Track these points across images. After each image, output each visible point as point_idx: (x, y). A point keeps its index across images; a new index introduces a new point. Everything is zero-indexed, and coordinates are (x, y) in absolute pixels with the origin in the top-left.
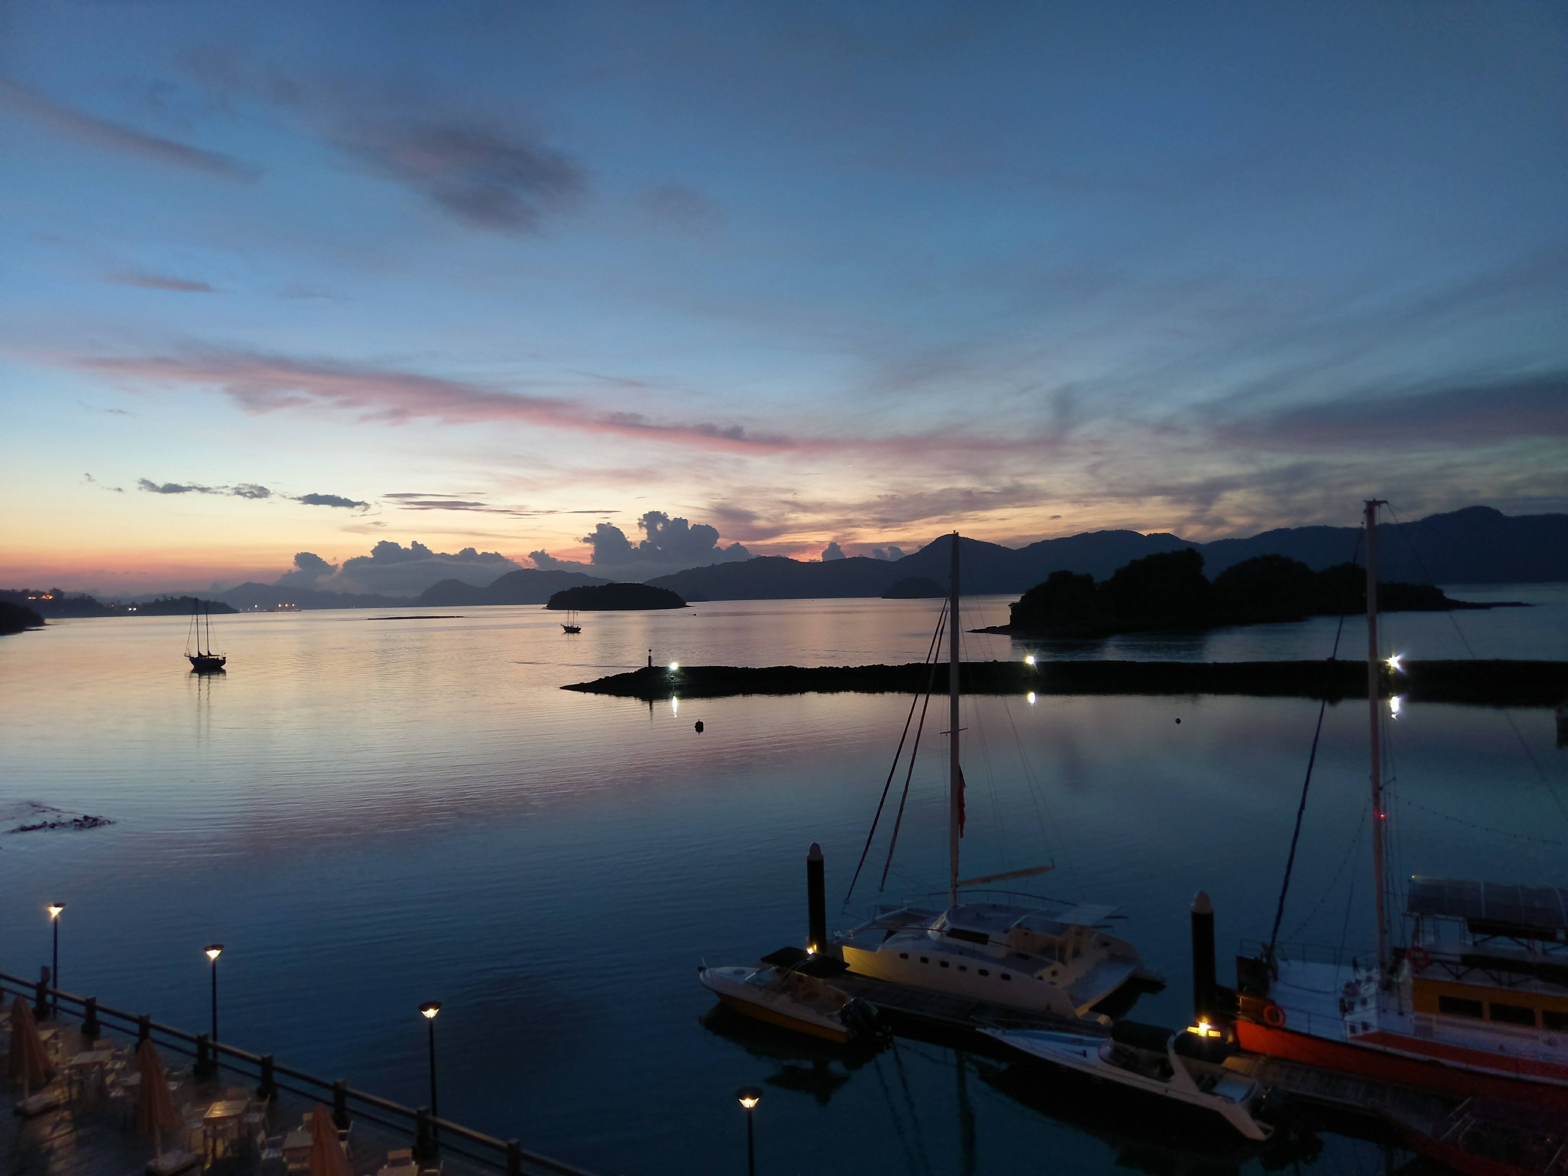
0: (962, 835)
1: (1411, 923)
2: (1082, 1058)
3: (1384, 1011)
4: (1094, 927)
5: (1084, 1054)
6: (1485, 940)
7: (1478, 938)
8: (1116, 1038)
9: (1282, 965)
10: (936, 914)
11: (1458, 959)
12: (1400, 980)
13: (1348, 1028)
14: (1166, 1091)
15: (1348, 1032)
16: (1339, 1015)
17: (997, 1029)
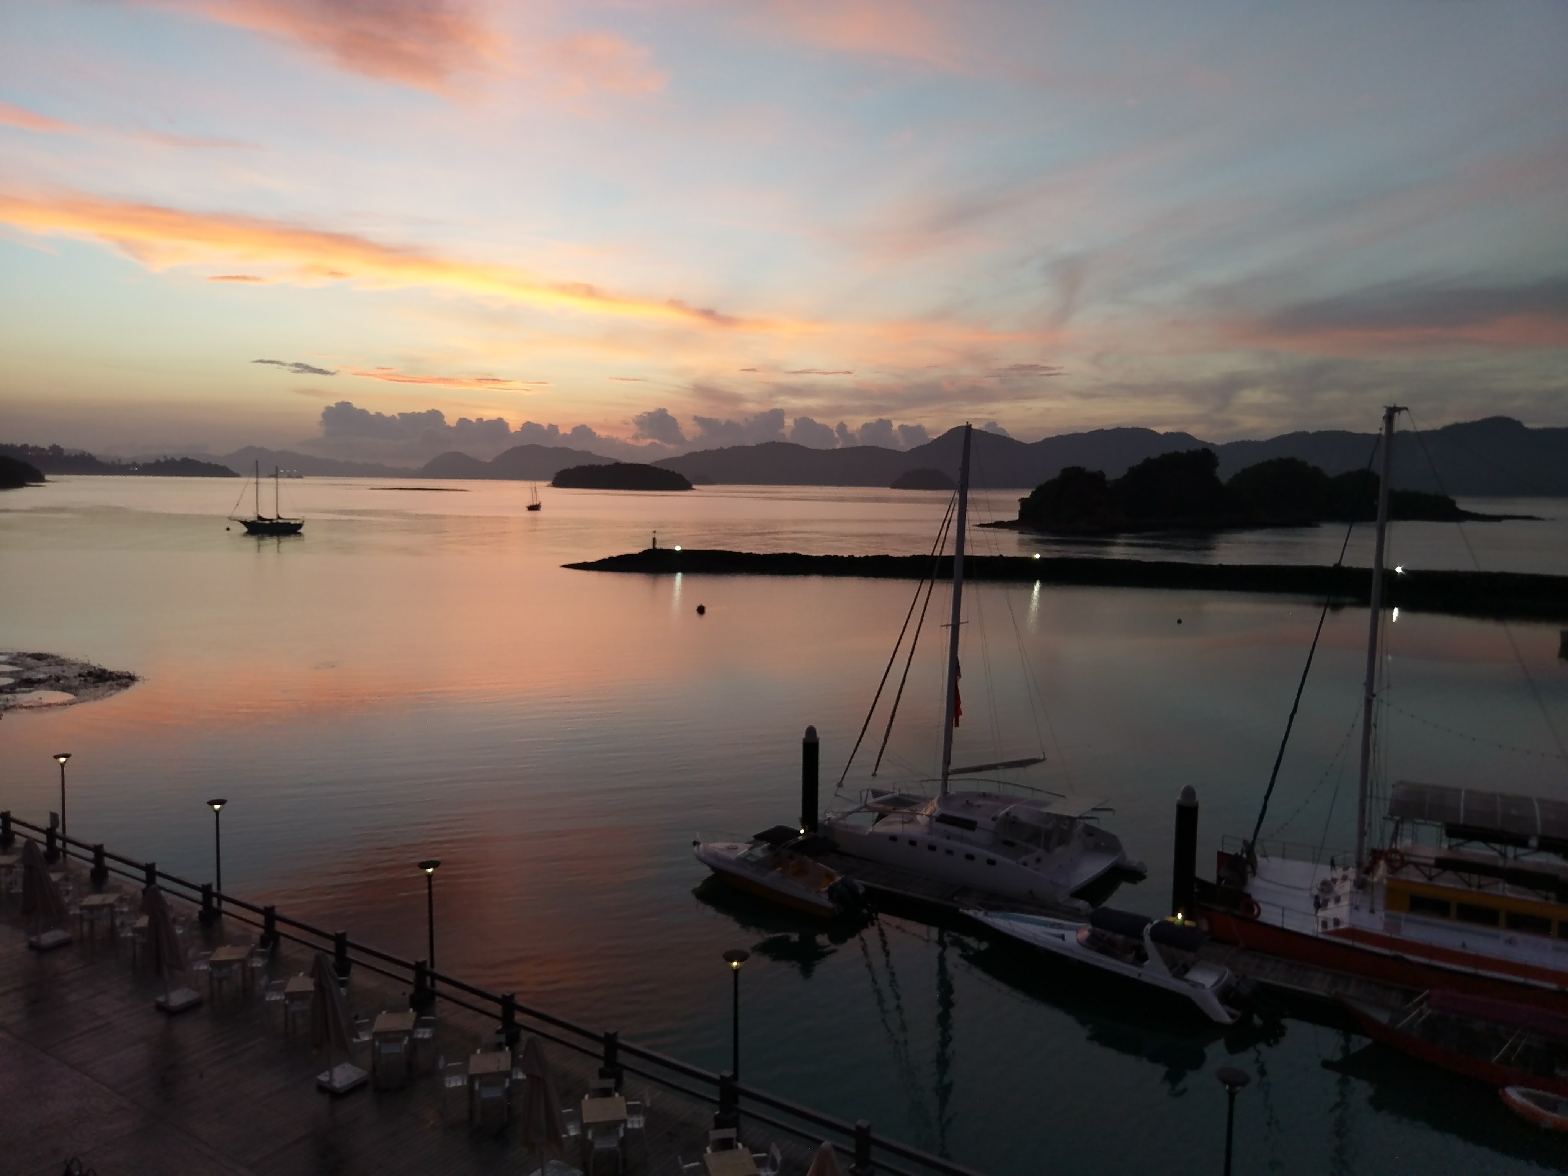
0: (957, 725)
1: (1390, 827)
2: (1060, 941)
3: (1357, 908)
4: (1080, 817)
5: (1062, 937)
6: (1460, 845)
7: (1454, 841)
8: (1093, 924)
9: (1261, 861)
10: (926, 800)
11: (1432, 862)
12: (1375, 879)
13: (1320, 923)
14: (1140, 975)
15: (1320, 926)
16: (1312, 909)
17: (980, 910)
